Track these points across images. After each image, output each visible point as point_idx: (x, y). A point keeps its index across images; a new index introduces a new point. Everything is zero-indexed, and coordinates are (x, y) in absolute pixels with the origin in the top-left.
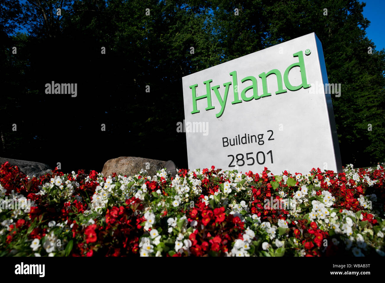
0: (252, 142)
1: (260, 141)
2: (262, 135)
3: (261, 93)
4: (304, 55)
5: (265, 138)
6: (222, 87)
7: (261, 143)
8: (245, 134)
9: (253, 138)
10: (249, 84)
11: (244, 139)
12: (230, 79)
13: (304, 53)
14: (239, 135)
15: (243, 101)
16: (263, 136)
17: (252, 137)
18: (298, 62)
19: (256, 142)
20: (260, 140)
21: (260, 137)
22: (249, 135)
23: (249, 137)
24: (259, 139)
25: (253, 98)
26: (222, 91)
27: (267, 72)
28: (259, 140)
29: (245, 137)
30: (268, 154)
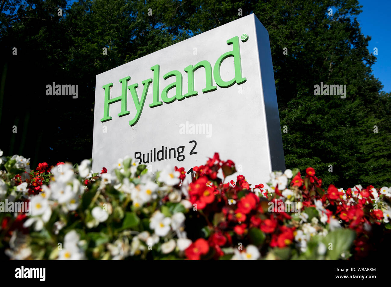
0: (170, 158)
1: (179, 156)
2: (183, 147)
3: (185, 93)
4: (241, 42)
5: (186, 153)
6: (141, 85)
7: (181, 158)
8: (163, 147)
9: (172, 151)
10: (172, 81)
11: (160, 154)
12: (151, 75)
13: (240, 40)
14: (155, 149)
15: (164, 103)
16: (185, 149)
17: (170, 150)
18: (232, 50)
19: (175, 157)
20: (180, 154)
21: (180, 150)
22: (166, 148)
23: (166, 151)
24: (179, 153)
25: (175, 99)
26: (141, 90)
27: (195, 65)
28: (179, 155)
29: (162, 151)
30: (188, 173)
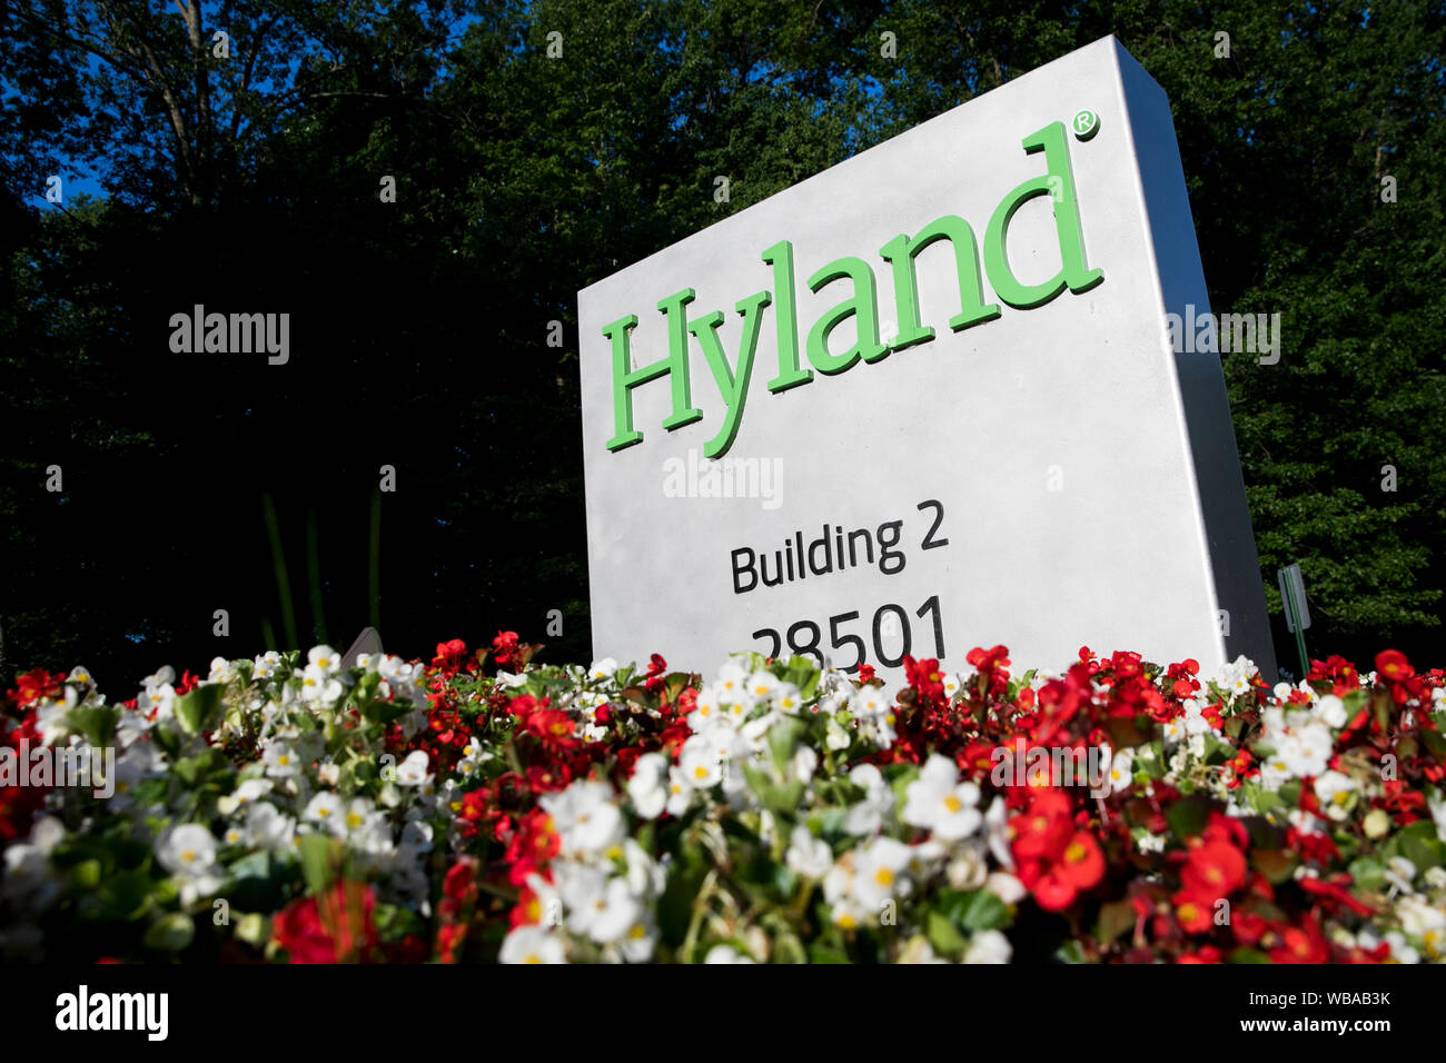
0: (853, 563)
1: (885, 556)
2: (897, 526)
3: (890, 335)
4: (1072, 141)
5: (910, 542)
6: (731, 317)
7: (892, 563)
8: (826, 528)
9: (860, 541)
10: (839, 295)
11: (820, 551)
12: (764, 281)
13: (1071, 133)
14: (799, 535)
15: (817, 376)
16: (902, 530)
17: (852, 536)
18: (1044, 172)
19: (870, 559)
20: (889, 550)
21: (888, 535)
22: (839, 529)
23: (839, 539)
24: (885, 545)
25: (857, 358)
26: (734, 334)
27: (917, 236)
28: (883, 551)
29: (826, 542)
30: (921, 613)
